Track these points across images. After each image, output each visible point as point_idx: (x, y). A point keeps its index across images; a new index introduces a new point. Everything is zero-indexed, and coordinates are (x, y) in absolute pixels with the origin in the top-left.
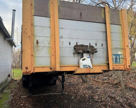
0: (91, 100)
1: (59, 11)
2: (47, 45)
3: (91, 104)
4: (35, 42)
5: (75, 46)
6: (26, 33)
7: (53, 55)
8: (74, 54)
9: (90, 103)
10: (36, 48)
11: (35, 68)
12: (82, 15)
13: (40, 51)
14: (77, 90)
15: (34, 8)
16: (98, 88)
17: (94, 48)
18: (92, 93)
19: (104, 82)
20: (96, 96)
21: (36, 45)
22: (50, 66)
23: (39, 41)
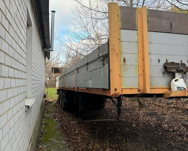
0: (160, 129)
1: (148, 22)
2: (135, 63)
3: (161, 133)
4: (122, 59)
5: (165, 64)
6: (114, 51)
7: (141, 75)
8: (164, 73)
9: (159, 132)
10: (123, 67)
11: (123, 90)
12: (173, 27)
13: (127, 70)
14: (135, 116)
15: (121, 19)
16: (164, 114)
17: (186, 66)
18: (157, 120)
19: (171, 107)
20: (164, 124)
21: (123, 64)
22: (138, 88)
23: (126, 58)
